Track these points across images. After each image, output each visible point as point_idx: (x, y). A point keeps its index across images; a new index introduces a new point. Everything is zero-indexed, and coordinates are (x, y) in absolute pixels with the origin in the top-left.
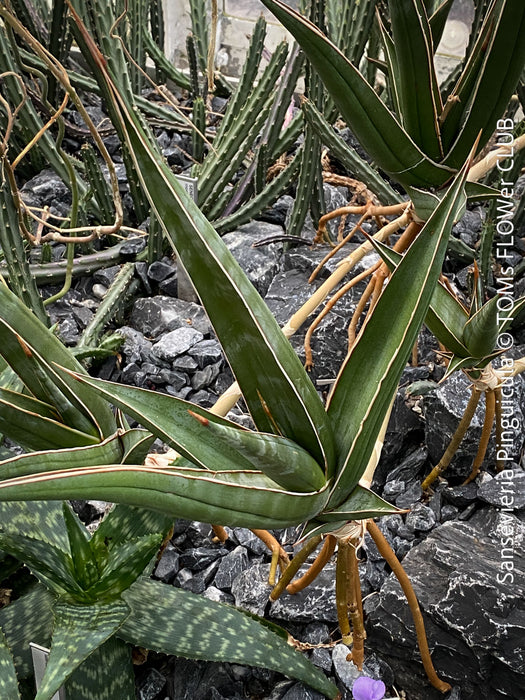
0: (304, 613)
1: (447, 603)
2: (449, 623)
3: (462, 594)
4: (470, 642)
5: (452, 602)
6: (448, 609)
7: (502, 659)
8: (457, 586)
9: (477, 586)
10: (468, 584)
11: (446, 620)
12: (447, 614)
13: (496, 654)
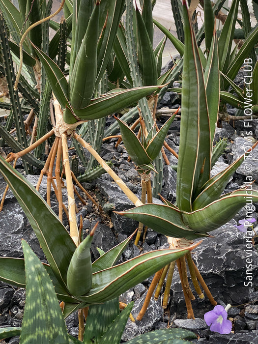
0: (154, 321)
1: (200, 266)
2: (206, 272)
3: (201, 258)
4: (218, 272)
5: (201, 264)
6: (202, 267)
7: (230, 269)
8: (198, 257)
9: (204, 251)
10: (200, 253)
11: (205, 272)
12: (203, 270)
13: (227, 269)
